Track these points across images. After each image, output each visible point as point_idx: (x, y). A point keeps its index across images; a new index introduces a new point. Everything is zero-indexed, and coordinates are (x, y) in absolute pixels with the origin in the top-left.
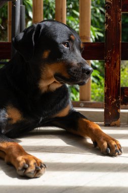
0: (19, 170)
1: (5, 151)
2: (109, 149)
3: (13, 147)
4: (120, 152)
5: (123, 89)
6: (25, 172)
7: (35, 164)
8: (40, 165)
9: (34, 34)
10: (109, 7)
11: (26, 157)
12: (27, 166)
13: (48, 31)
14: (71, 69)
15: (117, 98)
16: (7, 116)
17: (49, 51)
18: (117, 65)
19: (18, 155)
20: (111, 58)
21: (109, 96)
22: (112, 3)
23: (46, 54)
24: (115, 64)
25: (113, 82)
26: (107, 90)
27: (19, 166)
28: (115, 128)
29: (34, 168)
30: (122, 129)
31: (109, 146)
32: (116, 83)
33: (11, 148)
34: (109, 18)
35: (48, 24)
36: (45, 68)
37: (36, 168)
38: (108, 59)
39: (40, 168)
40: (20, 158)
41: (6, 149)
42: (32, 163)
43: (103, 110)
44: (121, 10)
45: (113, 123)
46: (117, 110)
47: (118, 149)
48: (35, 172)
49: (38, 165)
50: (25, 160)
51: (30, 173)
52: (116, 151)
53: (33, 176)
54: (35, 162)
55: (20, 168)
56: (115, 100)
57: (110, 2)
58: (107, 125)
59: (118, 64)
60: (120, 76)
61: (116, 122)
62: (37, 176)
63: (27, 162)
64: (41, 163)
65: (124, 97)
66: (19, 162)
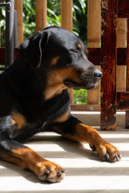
0: (41, 176)
1: (21, 158)
2: (108, 155)
3: (29, 153)
4: (119, 158)
5: (119, 94)
6: (47, 177)
7: (56, 169)
8: (61, 171)
9: (40, 41)
10: (105, 13)
11: (46, 163)
12: (49, 172)
13: (56, 37)
14: (83, 74)
15: (113, 103)
16: (13, 122)
17: (58, 58)
18: (114, 71)
19: (37, 161)
20: (107, 64)
21: (105, 101)
22: (107, 9)
23: (55, 61)
24: (112, 70)
25: (109, 88)
26: (104, 95)
27: (40, 172)
28: (112, 132)
29: (56, 174)
30: (119, 133)
31: (108, 152)
32: (112, 88)
33: (27, 155)
34: (105, 24)
35: (54, 30)
36: (52, 74)
37: (58, 173)
38: (105, 65)
39: (61, 173)
40: (39, 164)
41: (22, 156)
42: (53, 168)
43: (99, 113)
44: (116, 16)
45: (109, 127)
46: (113, 115)
47: (117, 155)
48: (56, 177)
49: (59, 170)
50: (45, 166)
51: (52, 178)
52: (115, 157)
53: (55, 181)
54: (56, 167)
55: (42, 174)
56: (111, 105)
57: (106, 8)
58: (104, 129)
59: (114, 69)
60: (116, 81)
61: (112, 127)
62: (58, 180)
63: (48, 168)
64: (61, 168)
65: (120, 101)
66: (39, 168)
